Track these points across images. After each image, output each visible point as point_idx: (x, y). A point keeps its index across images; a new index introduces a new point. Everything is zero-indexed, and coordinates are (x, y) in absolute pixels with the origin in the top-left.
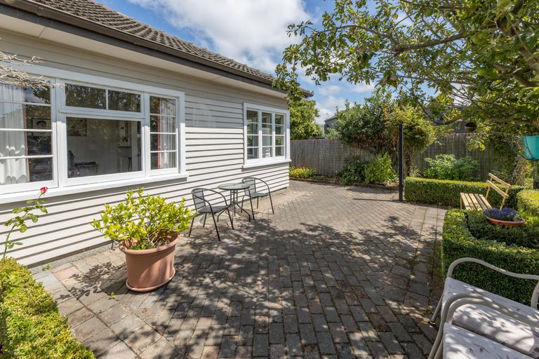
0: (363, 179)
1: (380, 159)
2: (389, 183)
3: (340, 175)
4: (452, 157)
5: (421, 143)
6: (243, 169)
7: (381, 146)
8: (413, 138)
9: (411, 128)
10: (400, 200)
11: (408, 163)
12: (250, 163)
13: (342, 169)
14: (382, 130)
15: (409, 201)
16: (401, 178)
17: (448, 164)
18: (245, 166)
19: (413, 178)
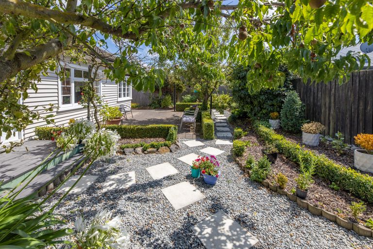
0: (161, 106)
1: (167, 97)
2: (170, 107)
3: (150, 105)
4: (190, 95)
5: (181, 91)
6: (117, 102)
7: (167, 92)
8: (178, 89)
9: (178, 85)
10: (175, 111)
11: (176, 98)
12: (120, 99)
13: (151, 102)
14: (168, 85)
15: (177, 111)
16: (174, 105)
17: (189, 98)
18: (118, 101)
19: (178, 103)
